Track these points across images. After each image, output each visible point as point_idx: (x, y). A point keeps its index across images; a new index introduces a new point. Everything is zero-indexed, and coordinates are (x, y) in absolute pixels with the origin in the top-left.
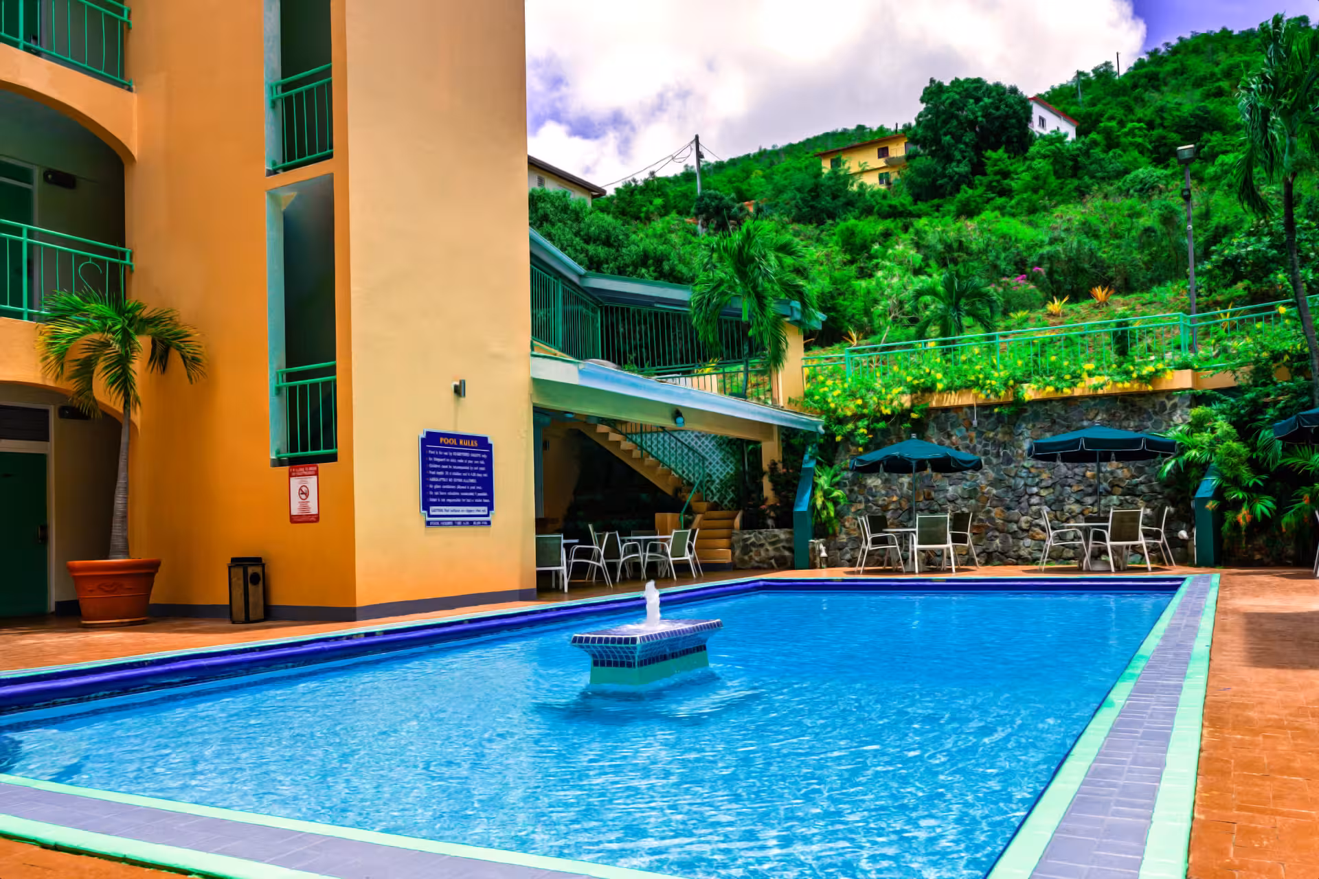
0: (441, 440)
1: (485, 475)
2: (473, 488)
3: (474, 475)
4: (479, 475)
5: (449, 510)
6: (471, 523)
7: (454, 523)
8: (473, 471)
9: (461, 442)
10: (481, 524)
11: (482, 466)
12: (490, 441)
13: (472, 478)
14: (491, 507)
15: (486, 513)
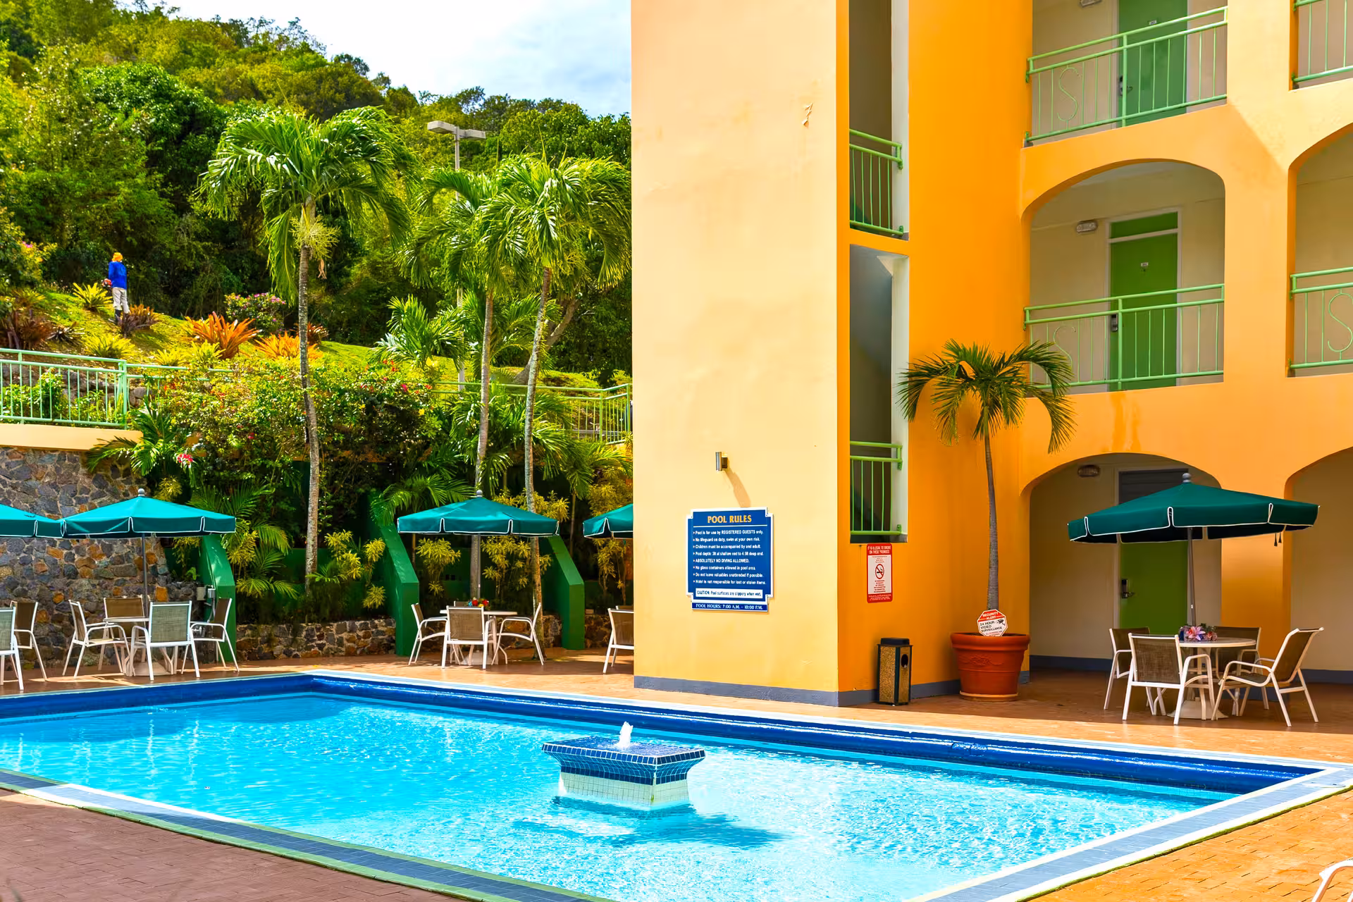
15: (761, 597)
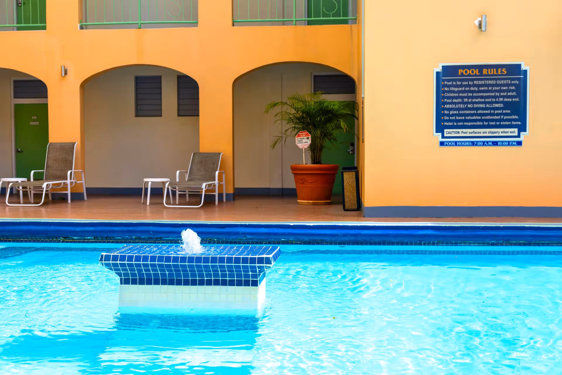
0: (460, 71)
1: (517, 100)
2: (500, 112)
4: (510, 100)
6: (495, 144)
7: (473, 144)
9: (485, 71)
10: (509, 144)
11: (512, 91)
12: (523, 68)
14: (522, 128)
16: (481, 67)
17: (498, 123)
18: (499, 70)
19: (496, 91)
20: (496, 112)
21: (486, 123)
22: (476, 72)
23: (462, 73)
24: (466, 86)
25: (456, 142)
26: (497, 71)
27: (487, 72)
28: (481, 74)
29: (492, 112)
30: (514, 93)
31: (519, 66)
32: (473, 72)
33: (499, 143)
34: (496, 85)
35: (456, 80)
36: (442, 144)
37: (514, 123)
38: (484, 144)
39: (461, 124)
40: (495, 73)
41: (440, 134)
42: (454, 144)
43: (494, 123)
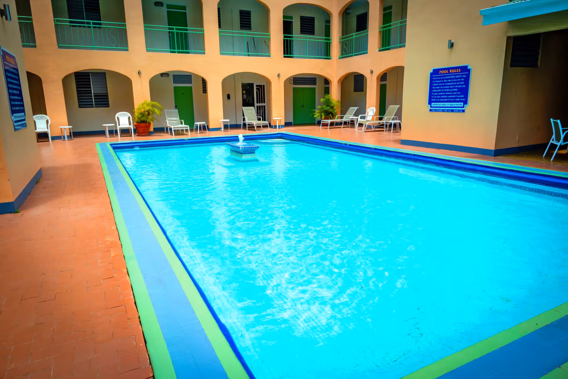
1: (464, 86)
2: (456, 93)
3: (457, 86)
4: (461, 86)
5: (441, 104)
6: (452, 111)
7: (443, 111)
8: (457, 85)
9: (451, 71)
10: (459, 111)
11: (462, 81)
13: (455, 88)
14: (465, 103)
16: (448, 69)
17: (454, 100)
18: (457, 70)
19: (455, 82)
20: (454, 93)
21: (449, 100)
22: (447, 72)
23: (441, 73)
24: (442, 80)
25: (436, 110)
26: (456, 71)
27: (452, 71)
28: (449, 73)
29: (452, 93)
30: (463, 83)
31: (467, 66)
32: (445, 72)
33: (454, 111)
34: (455, 78)
35: (438, 77)
36: (430, 110)
37: (462, 99)
38: (448, 111)
39: (438, 100)
40: (455, 72)
41: (430, 105)
42: (435, 110)
43: (452, 100)
